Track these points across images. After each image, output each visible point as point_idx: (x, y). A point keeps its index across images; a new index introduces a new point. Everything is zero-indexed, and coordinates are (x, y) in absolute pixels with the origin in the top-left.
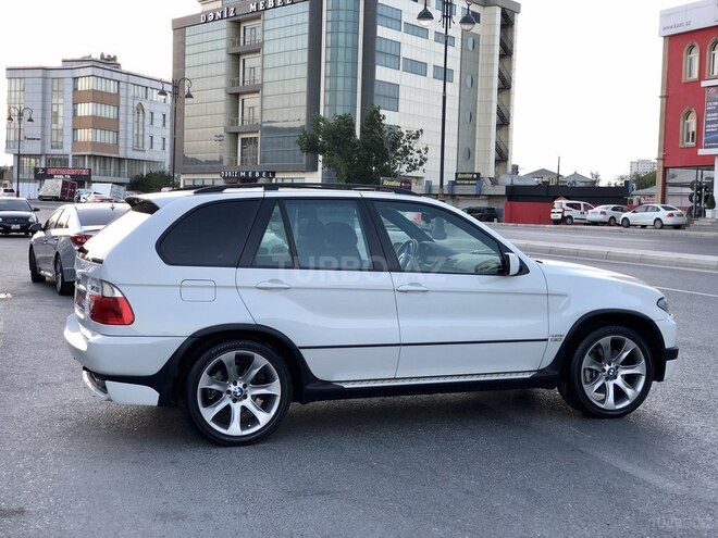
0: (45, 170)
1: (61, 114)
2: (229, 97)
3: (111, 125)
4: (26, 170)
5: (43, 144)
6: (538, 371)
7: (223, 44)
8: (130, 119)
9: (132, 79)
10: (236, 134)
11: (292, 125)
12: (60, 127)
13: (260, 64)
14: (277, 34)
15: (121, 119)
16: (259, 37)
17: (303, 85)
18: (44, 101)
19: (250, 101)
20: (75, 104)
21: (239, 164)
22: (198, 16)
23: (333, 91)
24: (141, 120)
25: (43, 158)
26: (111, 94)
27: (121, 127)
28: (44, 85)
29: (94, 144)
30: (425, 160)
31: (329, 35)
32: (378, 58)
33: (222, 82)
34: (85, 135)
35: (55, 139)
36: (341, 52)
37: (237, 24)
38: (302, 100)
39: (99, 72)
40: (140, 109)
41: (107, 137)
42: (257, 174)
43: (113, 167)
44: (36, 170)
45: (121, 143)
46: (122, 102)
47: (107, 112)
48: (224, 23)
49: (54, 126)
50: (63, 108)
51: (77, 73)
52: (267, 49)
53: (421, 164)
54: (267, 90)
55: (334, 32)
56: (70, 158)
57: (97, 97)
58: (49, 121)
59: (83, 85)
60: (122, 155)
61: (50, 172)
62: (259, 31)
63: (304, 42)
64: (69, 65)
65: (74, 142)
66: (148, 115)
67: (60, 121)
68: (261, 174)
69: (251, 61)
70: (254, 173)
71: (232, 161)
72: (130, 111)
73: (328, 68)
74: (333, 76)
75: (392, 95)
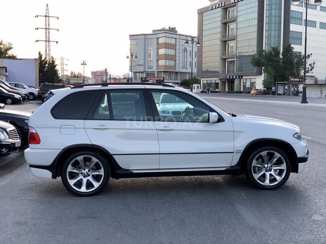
0: (145, 78)
1: (152, 54)
2: (222, 42)
3: (173, 58)
4: (138, 79)
5: (145, 67)
6: (231, 167)
7: (219, 19)
8: (181, 55)
9: (182, 37)
10: (225, 59)
11: (250, 54)
12: (152, 59)
13: (235, 27)
14: (243, 12)
15: (177, 55)
16: (235, 14)
17: (255, 35)
18: (145, 49)
19: (232, 44)
20: (158, 49)
21: (226, 73)
22: (209, 7)
23: (269, 37)
24: (185, 55)
25: (145, 73)
26: (172, 44)
27: (177, 58)
28: (145, 42)
29: (165, 66)
30: (313, 68)
31: (268, 11)
32: (291, 20)
33: (219, 36)
34: (162, 62)
35: (149, 65)
36: (273, 19)
37: (225, 9)
38: (255, 42)
39: (168, 35)
40: (185, 50)
41: (170, 63)
42: (234, 77)
43: (173, 76)
44: (142, 78)
45: (177, 66)
46: (177, 47)
47: (171, 52)
48: (220, 10)
49: (149, 59)
50: (152, 51)
51: (158, 36)
52: (239, 20)
53: (311, 70)
54: (239, 38)
55: (270, 10)
56: (156, 73)
57: (167, 46)
58: (147, 57)
59: (161, 41)
60: (177, 70)
61: (148, 79)
62: (235, 12)
63: (256, 15)
64: (155, 33)
65: (158, 66)
66: (189, 52)
67: (152, 57)
68: (236, 77)
69: (232, 26)
70: (233, 77)
71: (223, 71)
72: (181, 52)
73: (267, 27)
74: (269, 30)
75: (298, 37)
